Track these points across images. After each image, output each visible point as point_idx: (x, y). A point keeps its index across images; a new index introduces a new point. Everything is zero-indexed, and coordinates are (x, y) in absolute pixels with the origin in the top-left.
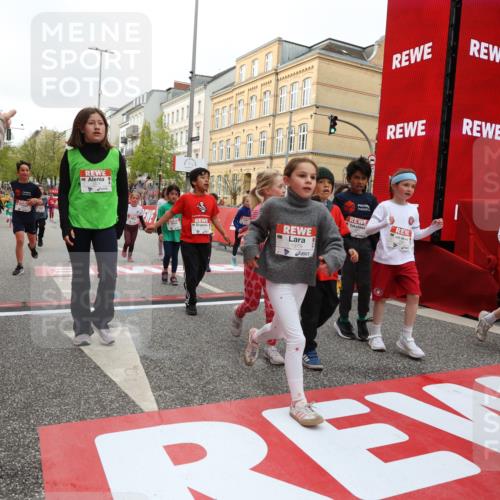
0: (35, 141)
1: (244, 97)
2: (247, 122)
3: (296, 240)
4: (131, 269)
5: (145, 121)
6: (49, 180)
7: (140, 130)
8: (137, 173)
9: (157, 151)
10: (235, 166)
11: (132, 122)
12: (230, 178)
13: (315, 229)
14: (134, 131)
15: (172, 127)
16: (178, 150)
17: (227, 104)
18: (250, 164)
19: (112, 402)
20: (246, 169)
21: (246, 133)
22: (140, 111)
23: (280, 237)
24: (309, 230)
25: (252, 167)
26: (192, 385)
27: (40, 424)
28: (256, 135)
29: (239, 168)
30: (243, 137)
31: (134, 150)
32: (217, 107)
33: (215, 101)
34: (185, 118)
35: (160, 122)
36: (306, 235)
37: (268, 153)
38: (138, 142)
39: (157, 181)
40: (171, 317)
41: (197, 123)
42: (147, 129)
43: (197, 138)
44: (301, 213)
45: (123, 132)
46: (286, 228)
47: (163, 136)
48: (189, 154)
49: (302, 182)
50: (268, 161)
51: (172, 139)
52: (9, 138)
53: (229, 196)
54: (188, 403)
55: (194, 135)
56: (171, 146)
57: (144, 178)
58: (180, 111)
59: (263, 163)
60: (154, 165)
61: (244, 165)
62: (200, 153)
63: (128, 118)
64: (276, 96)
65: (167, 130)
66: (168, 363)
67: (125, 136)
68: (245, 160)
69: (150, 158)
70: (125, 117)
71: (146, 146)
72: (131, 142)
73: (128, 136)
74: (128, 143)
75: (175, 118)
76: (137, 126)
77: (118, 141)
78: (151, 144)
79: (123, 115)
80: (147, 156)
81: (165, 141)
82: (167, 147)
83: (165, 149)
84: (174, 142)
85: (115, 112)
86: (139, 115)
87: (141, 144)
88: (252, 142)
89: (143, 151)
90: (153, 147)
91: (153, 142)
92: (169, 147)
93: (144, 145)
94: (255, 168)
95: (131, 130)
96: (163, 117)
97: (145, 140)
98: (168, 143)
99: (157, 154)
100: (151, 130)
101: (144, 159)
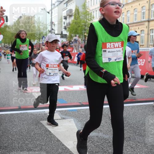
2: (134, 2)
5: (76, 6)
7: (74, 12)
8: (73, 35)
9: (83, 22)
11: (69, 8)
14: (70, 12)
15: (91, 8)
21: (133, 8)
22: (74, 1)
25: (137, 27)
28: (139, 9)
30: (132, 10)
31: (71, 22)
35: (84, 6)
37: (146, 19)
38: (73, 18)
39: (84, 39)
42: (77, 10)
45: (64, 13)
47: (86, 13)
50: (147, 23)
51: (91, 15)
52: (7, 21)
56: (91, 19)
59: (143, 24)
60: (81, 30)
61: (133, 26)
63: (67, 5)
65: (88, 10)
67: (66, 15)
68: (134, 23)
69: (79, 26)
70: (65, 5)
71: (77, 20)
72: (69, 18)
73: (67, 15)
74: (67, 19)
75: (93, 3)
76: (72, 10)
77: (62, 19)
78: (80, 18)
79: (64, 4)
80: (78, 25)
81: (87, 16)
82: (88, 19)
83: (87, 20)
84: (92, 16)
85: (59, 3)
86: (73, 3)
87: (74, 19)
88: (137, 13)
89: (75, 23)
90: (81, 20)
91: (81, 17)
92: (90, 19)
93: (76, 19)
94: (139, 28)
95: (69, 12)
96: (86, 3)
97: (76, 17)
98: (89, 17)
99: (83, 24)
100: (80, 11)
101: (76, 27)
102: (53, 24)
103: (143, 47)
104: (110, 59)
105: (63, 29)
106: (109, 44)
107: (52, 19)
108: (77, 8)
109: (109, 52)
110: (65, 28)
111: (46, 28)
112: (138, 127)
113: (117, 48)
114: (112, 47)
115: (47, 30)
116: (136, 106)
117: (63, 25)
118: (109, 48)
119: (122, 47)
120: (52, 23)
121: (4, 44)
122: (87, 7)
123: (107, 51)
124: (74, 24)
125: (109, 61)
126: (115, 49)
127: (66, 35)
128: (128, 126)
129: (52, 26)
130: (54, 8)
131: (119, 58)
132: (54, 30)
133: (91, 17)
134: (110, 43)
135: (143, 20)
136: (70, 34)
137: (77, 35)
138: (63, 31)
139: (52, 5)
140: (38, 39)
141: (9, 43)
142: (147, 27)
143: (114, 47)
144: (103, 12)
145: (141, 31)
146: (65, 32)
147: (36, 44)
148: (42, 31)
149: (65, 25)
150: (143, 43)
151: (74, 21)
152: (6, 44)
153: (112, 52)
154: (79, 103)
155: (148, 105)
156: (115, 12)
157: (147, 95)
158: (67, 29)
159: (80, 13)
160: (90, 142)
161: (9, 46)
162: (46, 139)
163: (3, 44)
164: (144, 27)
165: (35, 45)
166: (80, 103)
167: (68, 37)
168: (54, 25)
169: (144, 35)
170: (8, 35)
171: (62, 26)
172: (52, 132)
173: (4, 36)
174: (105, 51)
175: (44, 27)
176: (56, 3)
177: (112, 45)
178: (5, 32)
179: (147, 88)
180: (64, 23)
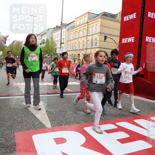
0: (13, 45)
1: (78, 30)
2: (79, 38)
3: (100, 78)
4: (43, 83)
5: (47, 38)
6: (17, 56)
7: (45, 41)
8: (45, 54)
10: (75, 51)
11: (43, 38)
12: (73, 55)
13: (105, 74)
15: (55, 40)
16: (57, 47)
17: (73, 32)
18: (80, 51)
19: (37, 125)
20: (78, 52)
21: (78, 41)
22: (46, 35)
23: (94, 77)
24: (104, 74)
25: (80, 52)
26: (62, 119)
27: (15, 132)
28: (81, 42)
30: (77, 43)
31: (44, 47)
32: (69, 33)
33: (69, 31)
34: (59, 37)
35: (52, 38)
36: (102, 76)
37: (85, 48)
38: (45, 44)
39: (51, 56)
40: (56, 99)
41: (63, 38)
42: (47, 40)
43: (63, 43)
44: (101, 69)
45: (40, 41)
46: (96, 74)
47: (53, 42)
48: (61, 48)
49: (101, 58)
50: (85, 50)
52: (5, 43)
53: (73, 61)
54: (61, 125)
55: (62, 42)
57: (47, 56)
58: (58, 35)
59: (83, 50)
60: (50, 51)
61: (78, 51)
62: (64, 48)
63: (42, 37)
64: (88, 30)
66: (54, 113)
68: (78, 50)
69: (48, 49)
73: (42, 43)
74: (42, 45)
75: (56, 37)
79: (40, 36)
81: (53, 44)
84: (56, 44)
88: (80, 44)
89: (46, 47)
90: (49, 46)
91: (50, 44)
92: (54, 46)
93: (47, 45)
95: (43, 40)
99: (51, 48)
100: (49, 41)
101: (47, 49)
135: (83, 48)
173: (3, 52)
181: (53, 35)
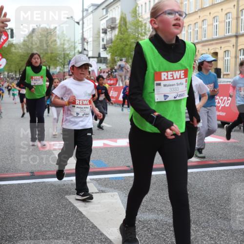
0: (32, 38)
5: (122, 13)
7: (118, 21)
8: (117, 58)
9: (133, 39)
10: (203, 46)
11: (111, 15)
14: (112, 23)
18: (217, 43)
20: (213, 48)
21: (212, 16)
22: (117, 4)
25: (218, 46)
28: (221, 16)
29: (206, 48)
30: (210, 19)
31: (114, 39)
35: (134, 13)
37: (232, 33)
38: (116, 32)
42: (123, 19)
45: (103, 24)
47: (138, 24)
50: (233, 40)
51: (145, 27)
52: (12, 37)
56: (145, 33)
59: (228, 41)
61: (212, 44)
63: (107, 11)
65: (140, 19)
67: (105, 27)
68: (213, 40)
70: (105, 10)
71: (123, 34)
72: (111, 32)
73: (107, 27)
74: (108, 33)
75: (147, 8)
76: (115, 18)
77: (99, 32)
78: (127, 32)
79: (103, 9)
80: (124, 43)
81: (140, 29)
82: (141, 34)
83: (139, 35)
84: (147, 29)
85: (96, 7)
86: (117, 8)
87: (119, 33)
88: (218, 23)
89: (121, 39)
90: (129, 35)
91: (129, 30)
92: (143, 34)
93: (121, 34)
94: (221, 48)
95: (110, 21)
96: (137, 8)
97: (122, 29)
98: (142, 30)
99: (132, 41)
100: (128, 20)
101: (122, 46)
102: (86, 41)
103: (228, 78)
104: (166, 96)
105: (102, 50)
106: (166, 74)
107: (84, 33)
108: (123, 16)
109: (165, 86)
110: (105, 48)
111: (75, 48)
112: (222, 206)
113: (177, 79)
114: (169, 78)
115: (76, 51)
116: (217, 170)
117: (102, 43)
118: (165, 80)
119: (185, 78)
120: (83, 39)
121: (8, 73)
122: (139, 14)
123: (162, 85)
124: (118, 40)
125: (165, 99)
126: (174, 81)
127: (105, 59)
128: (205, 203)
129: (83, 45)
130: (86, 16)
131: (180, 95)
132: (87, 51)
133: (145, 29)
134: (167, 72)
135: (228, 34)
136: (112, 58)
137: (124, 59)
138: (101, 52)
139: (83, 11)
140: (61, 66)
141: (16, 72)
142: (233, 46)
143: (172, 78)
144: (156, 26)
145: (225, 52)
146: (104, 54)
147: (59, 72)
148: (68, 52)
149: (105, 43)
150: (227, 71)
151: (117, 36)
152: (10, 74)
153: (170, 85)
154: (127, 167)
155: (236, 169)
156: (174, 25)
157: (234, 154)
158: (108, 49)
159: (128, 24)
160: (145, 229)
161: (16, 75)
162: (75, 225)
163: (6, 73)
164: (229, 46)
165: (57, 74)
166: (129, 166)
167: (108, 61)
168: (87, 43)
169: (229, 58)
170: (14, 58)
171: (100, 44)
172: (84, 213)
173: (7, 60)
174: (159, 84)
175: (72, 46)
176: (89, 8)
177: (170, 76)
178: (10, 54)
179: (235, 142)
180: (103, 40)
181: (137, 4)
